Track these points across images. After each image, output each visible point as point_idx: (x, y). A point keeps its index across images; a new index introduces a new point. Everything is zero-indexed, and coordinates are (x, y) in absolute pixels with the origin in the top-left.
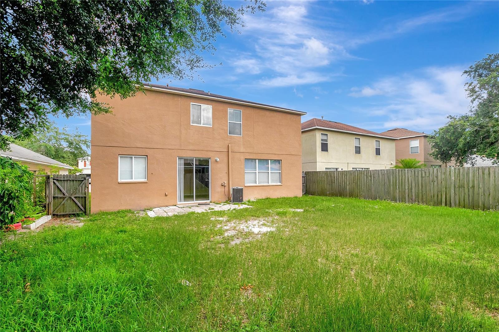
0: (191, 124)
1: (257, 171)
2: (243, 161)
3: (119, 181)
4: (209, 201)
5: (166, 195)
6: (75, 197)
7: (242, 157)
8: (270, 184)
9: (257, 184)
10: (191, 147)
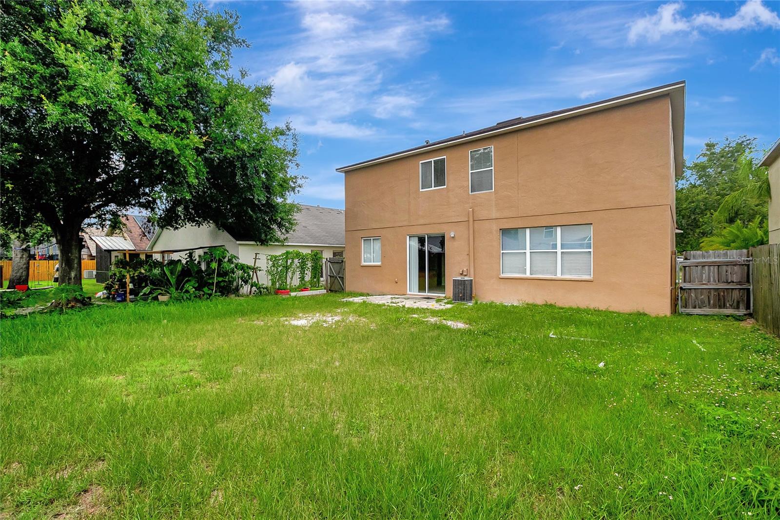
0: (421, 190)
1: (528, 251)
2: (497, 235)
3: (364, 264)
4: (444, 295)
5: (396, 283)
6: (339, 277)
7: (495, 227)
8: (559, 276)
9: (528, 275)
10: (422, 221)
